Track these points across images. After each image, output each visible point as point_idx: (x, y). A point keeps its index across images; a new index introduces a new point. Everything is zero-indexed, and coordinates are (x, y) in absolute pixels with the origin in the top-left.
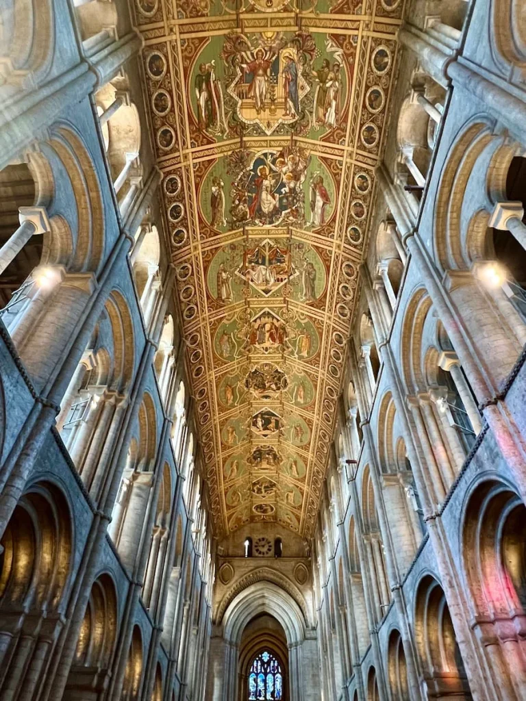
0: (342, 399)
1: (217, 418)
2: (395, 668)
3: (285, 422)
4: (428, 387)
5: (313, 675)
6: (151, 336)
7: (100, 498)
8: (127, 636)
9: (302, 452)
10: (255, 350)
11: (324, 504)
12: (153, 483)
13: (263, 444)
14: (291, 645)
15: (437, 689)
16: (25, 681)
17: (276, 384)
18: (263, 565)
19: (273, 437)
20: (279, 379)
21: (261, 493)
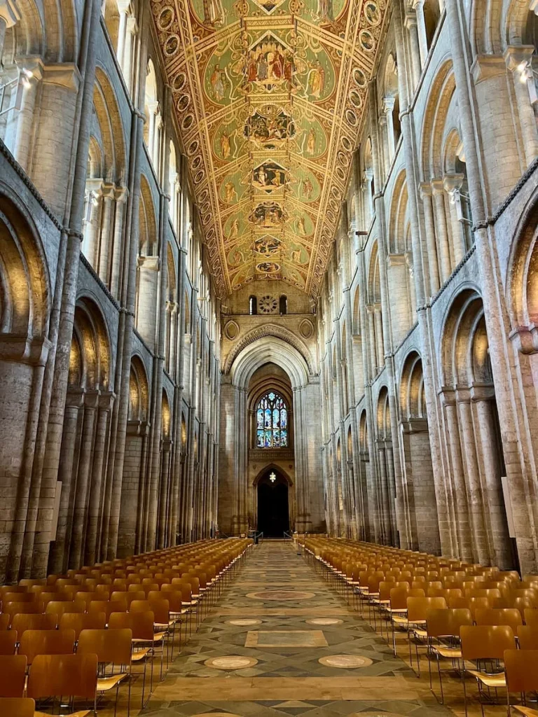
0: (357, 154)
1: (212, 175)
2: (383, 412)
3: (292, 175)
4: (444, 174)
5: (315, 411)
6: (136, 106)
7: (121, 298)
8: (158, 397)
9: (309, 209)
10: (255, 89)
11: (332, 266)
12: (160, 267)
13: (266, 201)
14: (295, 388)
15: (411, 429)
16: (97, 436)
17: (281, 131)
18: (268, 321)
19: (278, 192)
20: (285, 125)
21: (265, 251)
